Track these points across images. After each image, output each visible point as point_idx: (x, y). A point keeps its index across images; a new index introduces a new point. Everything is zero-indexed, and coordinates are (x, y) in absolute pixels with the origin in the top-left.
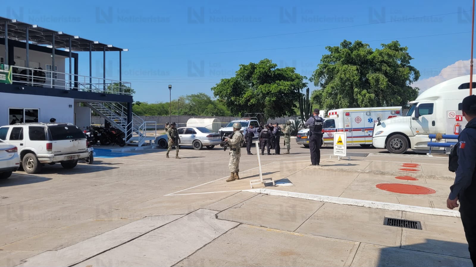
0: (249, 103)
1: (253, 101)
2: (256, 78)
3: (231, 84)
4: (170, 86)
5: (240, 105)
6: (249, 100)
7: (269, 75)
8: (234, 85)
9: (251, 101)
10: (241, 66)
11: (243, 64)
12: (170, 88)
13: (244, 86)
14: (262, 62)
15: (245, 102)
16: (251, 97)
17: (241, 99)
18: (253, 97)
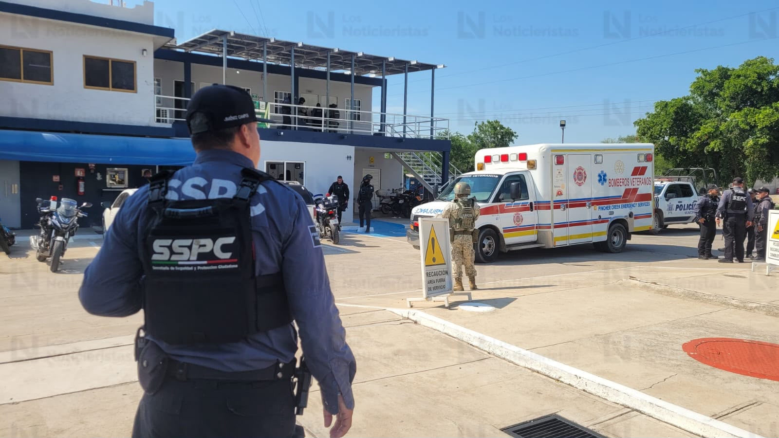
0: (706, 149)
1: (714, 145)
2: (727, 97)
3: (671, 110)
4: (563, 123)
5: (685, 151)
6: (705, 144)
7: (757, 91)
8: (676, 113)
9: (712, 144)
10: (700, 75)
11: (704, 68)
12: (563, 125)
13: (701, 115)
14: (748, 64)
15: (698, 147)
16: (712, 136)
17: (688, 140)
18: (717, 137)
